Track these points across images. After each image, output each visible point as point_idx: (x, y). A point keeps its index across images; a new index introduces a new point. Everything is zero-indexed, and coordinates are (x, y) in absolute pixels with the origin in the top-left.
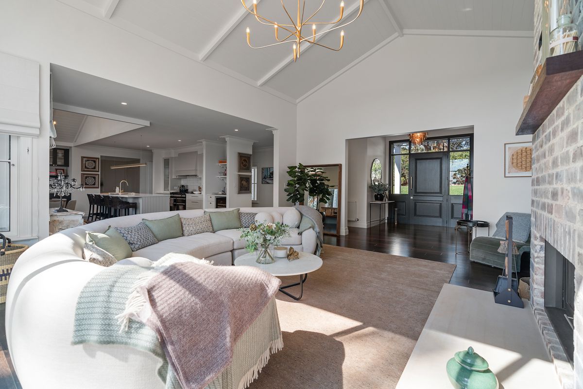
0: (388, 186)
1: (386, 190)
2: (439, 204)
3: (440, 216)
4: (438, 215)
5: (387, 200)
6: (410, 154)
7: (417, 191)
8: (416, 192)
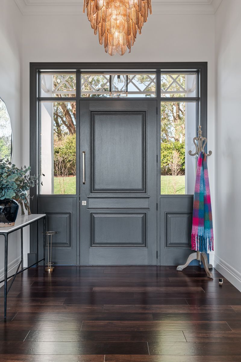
0: (28, 173)
1: (24, 188)
2: (142, 216)
3: (144, 243)
4: (140, 241)
5: (26, 212)
6: (79, 99)
7: (97, 187)
8: (92, 189)
